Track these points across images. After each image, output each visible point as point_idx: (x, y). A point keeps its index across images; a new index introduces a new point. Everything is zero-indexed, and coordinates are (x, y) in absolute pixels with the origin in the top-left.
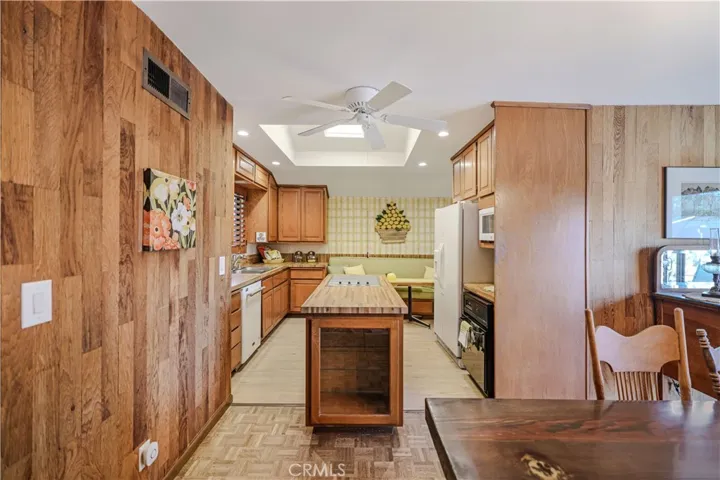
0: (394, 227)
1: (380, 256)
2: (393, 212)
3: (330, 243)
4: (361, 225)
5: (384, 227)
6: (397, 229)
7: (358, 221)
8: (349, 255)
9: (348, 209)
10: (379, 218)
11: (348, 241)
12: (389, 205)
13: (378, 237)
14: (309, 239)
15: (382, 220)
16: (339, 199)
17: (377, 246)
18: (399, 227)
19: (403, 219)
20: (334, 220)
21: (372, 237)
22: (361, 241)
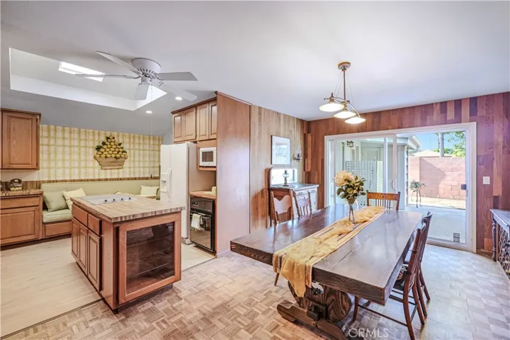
0: (113, 156)
2: (112, 143)
3: (41, 170)
4: (80, 153)
5: (103, 156)
6: (116, 157)
7: (76, 150)
8: (66, 181)
9: (63, 138)
10: (98, 148)
11: (64, 167)
12: (108, 138)
13: (97, 164)
15: (102, 150)
16: (52, 127)
17: (94, 170)
18: (118, 156)
19: (121, 150)
21: (91, 164)
22: (79, 167)
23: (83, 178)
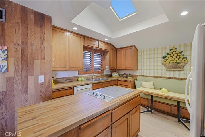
0: (175, 61)
1: (165, 78)
2: (174, 53)
3: (138, 70)
4: (154, 62)
5: (167, 62)
6: (176, 62)
7: (153, 59)
8: (147, 76)
9: (147, 55)
10: (164, 58)
11: (147, 69)
12: (171, 50)
13: (164, 67)
14: (127, 69)
15: (167, 58)
16: (143, 50)
17: (162, 71)
18: (178, 61)
19: (182, 57)
20: (140, 60)
21: (160, 68)
22: (154, 69)
23: (155, 75)
